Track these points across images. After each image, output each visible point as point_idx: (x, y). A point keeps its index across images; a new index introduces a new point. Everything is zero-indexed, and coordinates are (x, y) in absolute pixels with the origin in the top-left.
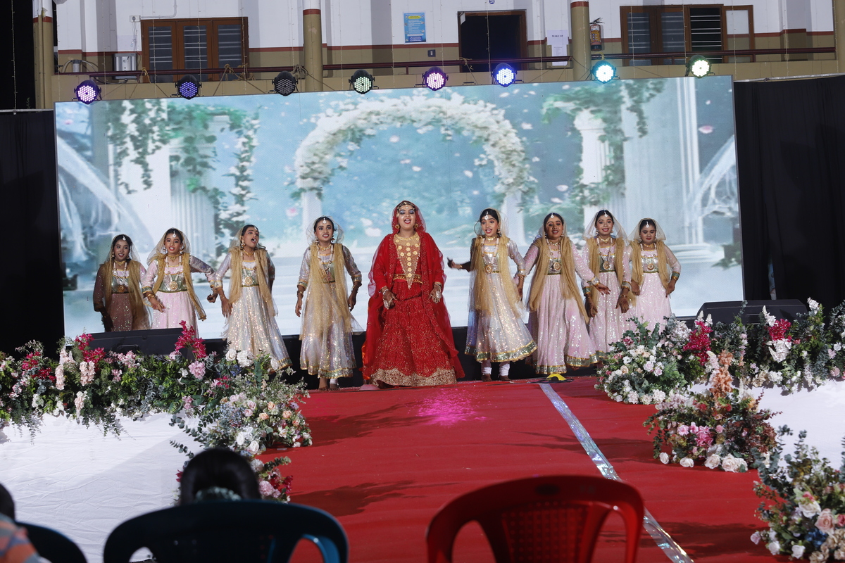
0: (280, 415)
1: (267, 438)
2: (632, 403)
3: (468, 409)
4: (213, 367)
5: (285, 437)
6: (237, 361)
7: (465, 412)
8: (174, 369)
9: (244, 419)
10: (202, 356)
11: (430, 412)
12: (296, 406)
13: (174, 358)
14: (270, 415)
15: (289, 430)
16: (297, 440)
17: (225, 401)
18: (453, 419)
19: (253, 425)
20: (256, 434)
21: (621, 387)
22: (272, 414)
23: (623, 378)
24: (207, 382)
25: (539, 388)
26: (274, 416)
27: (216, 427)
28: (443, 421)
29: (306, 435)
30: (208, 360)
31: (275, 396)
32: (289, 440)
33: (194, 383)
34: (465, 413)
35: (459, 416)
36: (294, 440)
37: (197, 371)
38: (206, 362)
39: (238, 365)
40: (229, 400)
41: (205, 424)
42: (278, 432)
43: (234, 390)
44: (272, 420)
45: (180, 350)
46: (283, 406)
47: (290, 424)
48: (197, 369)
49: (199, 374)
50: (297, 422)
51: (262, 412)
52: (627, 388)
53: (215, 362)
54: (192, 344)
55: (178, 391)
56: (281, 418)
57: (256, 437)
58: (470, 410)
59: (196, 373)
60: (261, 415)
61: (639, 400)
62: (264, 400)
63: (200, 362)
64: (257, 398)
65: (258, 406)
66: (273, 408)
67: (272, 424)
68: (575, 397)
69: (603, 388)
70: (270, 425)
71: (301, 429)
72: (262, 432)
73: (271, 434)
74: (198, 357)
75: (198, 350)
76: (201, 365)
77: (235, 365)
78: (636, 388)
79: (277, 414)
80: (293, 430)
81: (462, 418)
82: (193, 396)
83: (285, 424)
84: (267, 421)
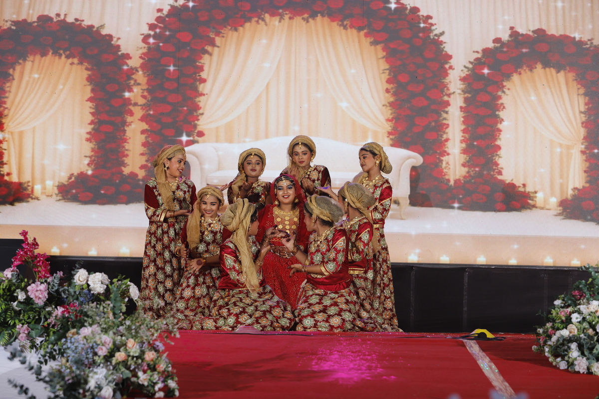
0: (141, 356)
1: (123, 384)
2: (579, 372)
3: (374, 365)
4: (57, 291)
5: (146, 384)
6: (88, 285)
7: (369, 368)
8: (9, 289)
9: (96, 358)
10: (45, 277)
11: (326, 366)
12: (161, 347)
13: (9, 276)
14: (129, 356)
15: (151, 376)
16: (160, 390)
17: (73, 334)
18: (355, 376)
19: (107, 366)
20: (110, 378)
21: (567, 351)
22: (131, 354)
23: (570, 340)
24: (49, 309)
25: (463, 345)
26: (133, 357)
27: (59, 366)
28: (343, 379)
29: (172, 384)
30: (53, 281)
31: (137, 332)
32: (150, 388)
33: (32, 309)
34: (370, 370)
35: (363, 373)
36: (157, 388)
37: (37, 294)
38: (49, 284)
39: (90, 290)
40: (78, 333)
41: (46, 361)
42: (138, 378)
43: (86, 321)
44: (131, 362)
45: (18, 267)
46: (146, 345)
47: (153, 368)
48: (38, 291)
49: (40, 298)
50: (162, 366)
51: (119, 351)
52: (574, 353)
53: (61, 285)
54: (32, 261)
55: (12, 318)
56: (143, 360)
57: (109, 382)
58: (376, 367)
59: (36, 297)
60: (117, 354)
61: (588, 369)
62: (122, 336)
63: (42, 283)
64: (114, 334)
65: (114, 343)
66: (133, 347)
67: (130, 367)
68: (508, 359)
69: (544, 351)
70: (128, 368)
71: (166, 376)
72: (117, 376)
73: (128, 379)
74: (40, 277)
75: (40, 269)
76: (43, 287)
77: (86, 291)
78: (586, 353)
79: (137, 354)
80: (156, 377)
81: (366, 375)
82: (31, 325)
83: (146, 368)
84: (125, 364)
